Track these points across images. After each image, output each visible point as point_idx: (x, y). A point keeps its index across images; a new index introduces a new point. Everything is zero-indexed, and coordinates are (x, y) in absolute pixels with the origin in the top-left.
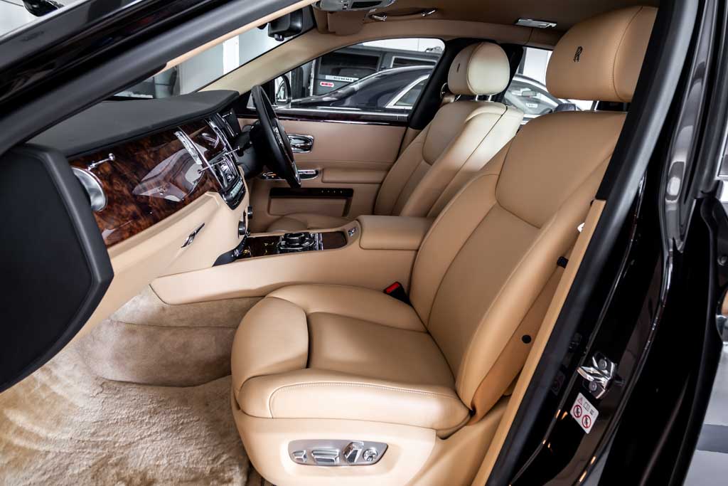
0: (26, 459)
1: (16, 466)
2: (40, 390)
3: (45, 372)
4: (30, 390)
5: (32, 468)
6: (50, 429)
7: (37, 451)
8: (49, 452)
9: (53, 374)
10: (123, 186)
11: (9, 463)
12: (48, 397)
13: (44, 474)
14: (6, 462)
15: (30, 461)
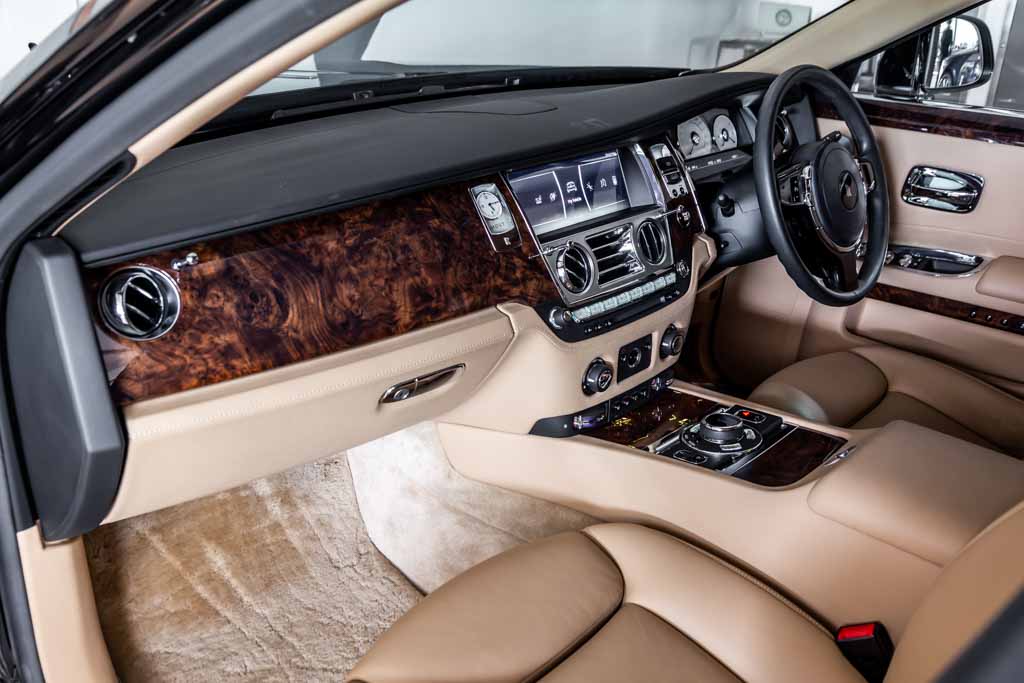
0: (197, 618)
1: (180, 622)
2: (266, 530)
3: (287, 507)
4: (251, 526)
5: (196, 634)
6: (251, 589)
7: (217, 613)
8: (229, 622)
9: (298, 515)
10: (228, 299)
11: (175, 613)
12: (273, 544)
13: (200, 650)
14: (172, 611)
15: (201, 623)
